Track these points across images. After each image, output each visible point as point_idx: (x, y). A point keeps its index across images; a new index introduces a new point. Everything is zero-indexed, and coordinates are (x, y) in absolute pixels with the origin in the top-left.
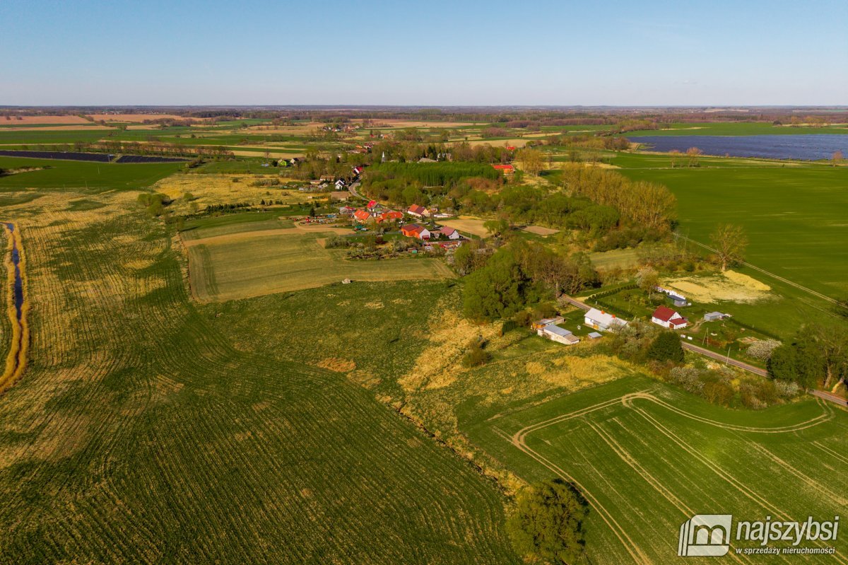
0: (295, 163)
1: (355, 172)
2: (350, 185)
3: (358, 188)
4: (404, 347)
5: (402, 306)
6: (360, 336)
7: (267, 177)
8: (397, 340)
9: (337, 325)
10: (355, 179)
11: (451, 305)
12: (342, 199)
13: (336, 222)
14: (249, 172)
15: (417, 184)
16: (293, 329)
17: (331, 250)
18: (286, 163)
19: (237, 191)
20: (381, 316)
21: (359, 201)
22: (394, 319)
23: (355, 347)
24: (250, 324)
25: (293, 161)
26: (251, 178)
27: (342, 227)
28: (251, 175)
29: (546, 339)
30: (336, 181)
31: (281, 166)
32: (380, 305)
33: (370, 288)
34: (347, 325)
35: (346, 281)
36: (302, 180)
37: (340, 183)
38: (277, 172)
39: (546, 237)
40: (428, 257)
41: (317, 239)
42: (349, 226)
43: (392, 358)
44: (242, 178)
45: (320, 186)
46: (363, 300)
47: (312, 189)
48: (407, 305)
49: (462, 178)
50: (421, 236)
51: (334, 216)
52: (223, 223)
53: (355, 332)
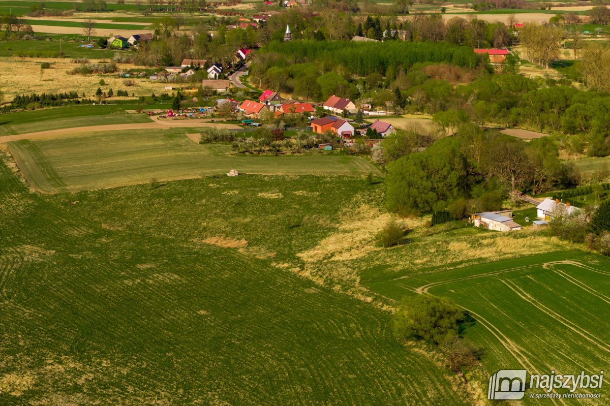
0: (135, 43)
1: (239, 56)
2: (232, 73)
3: (243, 78)
4: (306, 232)
5: (306, 198)
6: (252, 221)
7: (94, 62)
8: (298, 226)
9: (224, 211)
10: (240, 66)
11: (372, 200)
12: (220, 90)
13: (213, 116)
14: (63, 55)
15: (341, 70)
16: (170, 213)
17: (208, 145)
18: (121, 42)
19: (52, 80)
20: (278, 205)
21: (247, 93)
22: (295, 208)
23: (246, 230)
24: (116, 209)
25: (132, 40)
26: (68, 64)
27: (222, 122)
28: (67, 60)
29: (483, 228)
30: (207, 66)
31: (112, 48)
32: (278, 195)
33: (264, 181)
34: (235, 212)
35: (233, 173)
36: (151, 65)
37: (215, 69)
38: (111, 56)
39: (529, 141)
40: (347, 154)
41: (187, 135)
42: (234, 121)
43: (291, 239)
44: (54, 63)
45: (183, 74)
46: (255, 191)
47: (169, 78)
48: (313, 197)
49: (416, 65)
50: (339, 132)
51: (210, 110)
52: (45, 117)
53: (246, 217)
